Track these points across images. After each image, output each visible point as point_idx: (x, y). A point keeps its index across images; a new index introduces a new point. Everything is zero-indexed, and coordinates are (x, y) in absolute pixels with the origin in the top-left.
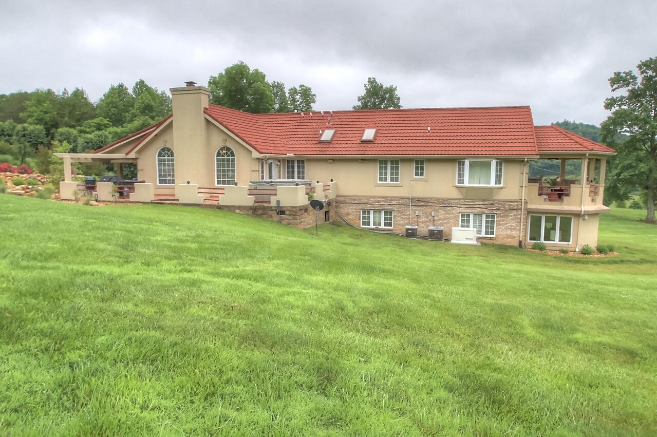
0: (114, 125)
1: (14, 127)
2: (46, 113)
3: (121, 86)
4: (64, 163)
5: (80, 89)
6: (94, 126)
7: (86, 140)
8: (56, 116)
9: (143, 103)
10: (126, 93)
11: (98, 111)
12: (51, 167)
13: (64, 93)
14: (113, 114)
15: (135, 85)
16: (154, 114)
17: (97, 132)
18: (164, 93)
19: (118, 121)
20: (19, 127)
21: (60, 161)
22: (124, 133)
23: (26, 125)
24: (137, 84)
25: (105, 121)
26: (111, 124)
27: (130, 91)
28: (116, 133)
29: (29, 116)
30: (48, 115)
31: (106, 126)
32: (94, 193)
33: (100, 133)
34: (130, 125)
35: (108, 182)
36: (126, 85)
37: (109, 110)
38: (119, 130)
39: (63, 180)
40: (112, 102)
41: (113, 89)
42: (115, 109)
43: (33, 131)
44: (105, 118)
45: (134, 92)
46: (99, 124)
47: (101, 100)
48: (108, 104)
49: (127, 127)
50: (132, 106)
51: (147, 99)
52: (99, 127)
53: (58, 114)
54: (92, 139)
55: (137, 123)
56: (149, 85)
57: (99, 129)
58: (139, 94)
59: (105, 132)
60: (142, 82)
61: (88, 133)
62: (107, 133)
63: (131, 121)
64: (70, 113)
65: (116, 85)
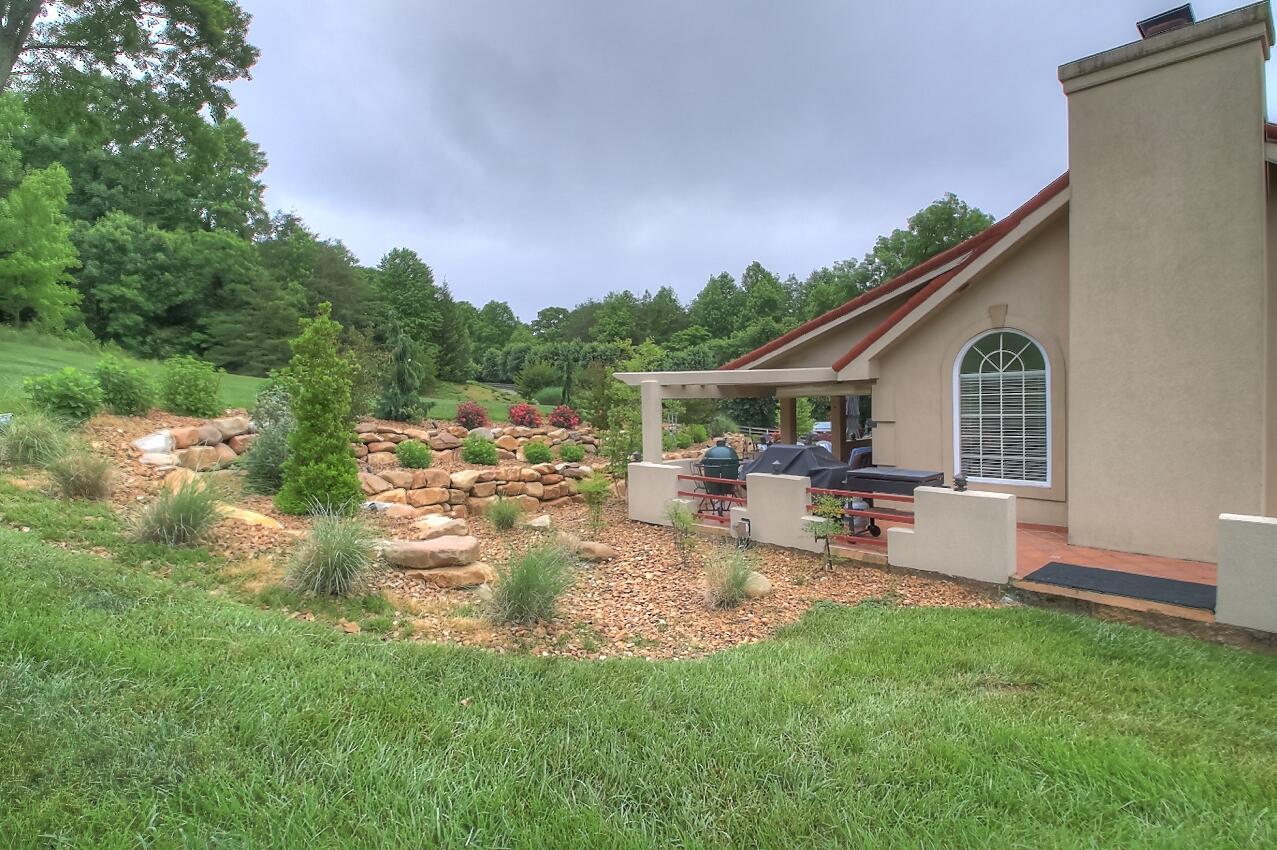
0: (715, 337)
1: (581, 348)
2: (622, 324)
3: (724, 276)
4: (643, 400)
5: (667, 287)
6: (686, 340)
7: (676, 360)
8: (634, 328)
9: (761, 297)
10: (732, 288)
11: (693, 317)
12: (613, 412)
13: (645, 297)
14: (714, 319)
15: (745, 272)
16: (778, 313)
17: (691, 348)
18: (794, 278)
19: (720, 329)
20: (587, 347)
21: (634, 396)
22: (733, 346)
23: (595, 343)
24: (749, 269)
25: (703, 332)
26: (710, 335)
27: (738, 283)
28: (721, 347)
29: (601, 332)
30: (624, 328)
31: (703, 339)
32: (737, 512)
33: (696, 348)
34: (741, 334)
35: (785, 471)
36: (732, 275)
37: (709, 313)
38: (724, 342)
39: (638, 459)
40: (713, 302)
41: (713, 281)
42: (716, 312)
43: (604, 352)
44: (703, 326)
45: (745, 283)
46: (694, 336)
47: (695, 302)
48: (707, 305)
49: (737, 336)
50: (743, 304)
51: (767, 290)
52: (694, 340)
53: (637, 325)
54: (683, 359)
55: (752, 330)
56: (767, 269)
57: (694, 343)
58: (753, 285)
59: (704, 347)
60: (757, 265)
61: (678, 350)
62: (706, 349)
63: (743, 327)
64: (653, 323)
65: (716, 277)
